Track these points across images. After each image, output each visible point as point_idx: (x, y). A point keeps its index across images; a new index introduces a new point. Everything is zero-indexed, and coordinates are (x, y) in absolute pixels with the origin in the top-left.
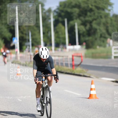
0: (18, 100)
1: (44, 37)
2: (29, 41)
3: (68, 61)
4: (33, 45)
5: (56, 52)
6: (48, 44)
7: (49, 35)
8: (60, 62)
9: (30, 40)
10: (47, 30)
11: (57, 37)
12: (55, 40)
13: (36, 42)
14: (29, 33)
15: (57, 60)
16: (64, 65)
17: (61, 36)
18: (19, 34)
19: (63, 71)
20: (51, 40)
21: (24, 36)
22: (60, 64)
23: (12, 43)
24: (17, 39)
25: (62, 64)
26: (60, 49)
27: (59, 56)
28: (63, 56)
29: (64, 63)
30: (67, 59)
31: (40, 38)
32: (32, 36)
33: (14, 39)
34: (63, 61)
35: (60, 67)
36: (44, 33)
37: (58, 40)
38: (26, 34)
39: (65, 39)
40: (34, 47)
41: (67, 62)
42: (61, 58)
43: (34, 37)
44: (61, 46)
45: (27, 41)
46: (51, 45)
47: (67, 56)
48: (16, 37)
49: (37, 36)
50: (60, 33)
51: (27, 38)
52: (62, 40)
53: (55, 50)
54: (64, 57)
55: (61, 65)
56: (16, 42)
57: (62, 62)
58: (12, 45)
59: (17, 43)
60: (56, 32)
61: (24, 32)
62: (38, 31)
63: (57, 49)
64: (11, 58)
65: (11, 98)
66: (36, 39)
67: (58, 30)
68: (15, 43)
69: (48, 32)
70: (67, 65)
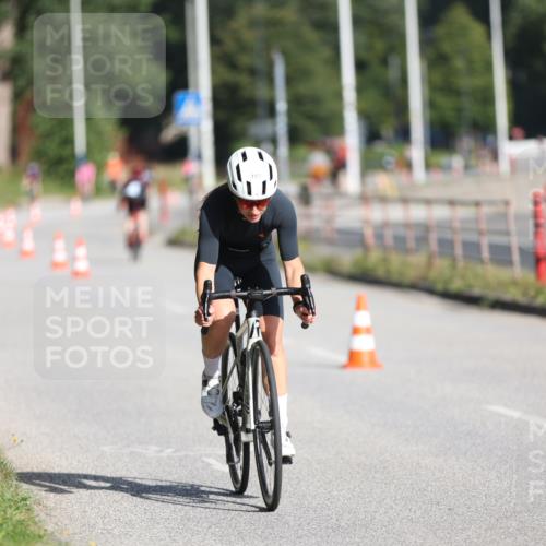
0: (209, 465)
1: (360, 89)
2: (271, 112)
3: (507, 233)
4: (295, 137)
5: (438, 176)
6: (387, 130)
7: (393, 74)
8: (459, 239)
9: (282, 106)
10: (380, 46)
11: (440, 87)
12: (430, 104)
13: (312, 118)
14: (271, 65)
15: (445, 225)
16: (486, 254)
17: (465, 83)
18: (214, 72)
19: (476, 291)
20: (402, 108)
21: (243, 79)
22: (459, 251)
23: (168, 125)
24: (198, 100)
25: (472, 249)
26: (457, 161)
27: (452, 203)
28: (477, 204)
29: (485, 242)
30: (504, 216)
31: (339, 95)
32: (289, 80)
33: (183, 100)
34: (481, 233)
35: (461, 264)
36: (361, 66)
37: (446, 103)
38: (252, 72)
39: (487, 98)
40: (302, 151)
41: (500, 240)
42: (463, 213)
43: (303, 88)
44: (466, 142)
45: (261, 111)
46: (404, 134)
47: (507, 203)
48: (197, 87)
49: (318, 84)
50: (459, 63)
51: (261, 92)
52: (471, 109)
53: (428, 166)
54: (486, 210)
55: (466, 256)
56: (196, 116)
57: (473, 237)
58: (169, 134)
59: (198, 125)
60: (435, 58)
61: (244, 60)
62: (326, 52)
63: (443, 159)
64: (164, 212)
65: (170, 450)
66: (316, 100)
67: (447, 47)
68: (187, 124)
69: (384, 62)
70: (501, 255)
